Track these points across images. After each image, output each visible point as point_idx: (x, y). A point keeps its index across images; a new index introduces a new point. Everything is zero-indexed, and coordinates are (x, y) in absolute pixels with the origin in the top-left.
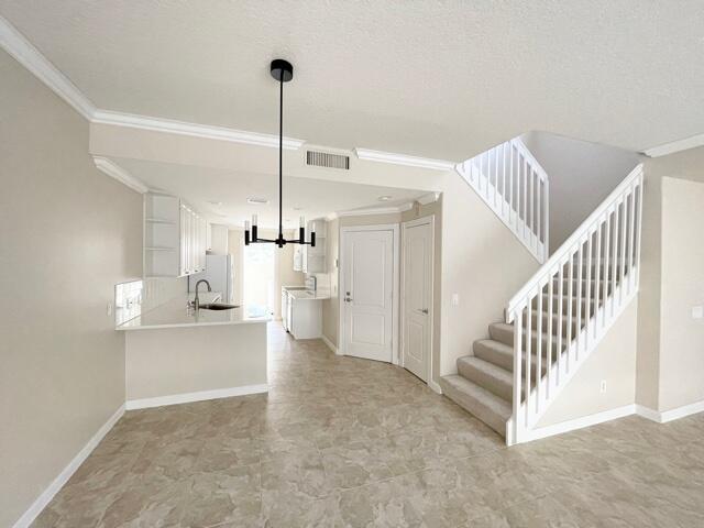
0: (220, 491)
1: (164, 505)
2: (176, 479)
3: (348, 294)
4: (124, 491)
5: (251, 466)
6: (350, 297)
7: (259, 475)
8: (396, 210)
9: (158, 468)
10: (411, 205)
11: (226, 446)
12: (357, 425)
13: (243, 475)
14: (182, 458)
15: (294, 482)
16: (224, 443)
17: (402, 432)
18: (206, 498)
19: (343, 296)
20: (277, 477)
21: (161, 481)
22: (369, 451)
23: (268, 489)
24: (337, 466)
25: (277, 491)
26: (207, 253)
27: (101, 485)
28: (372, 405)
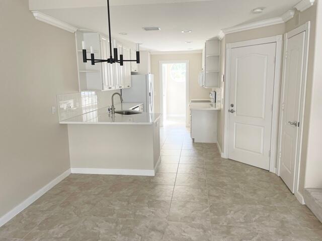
0: (97, 228)
1: (66, 227)
2: (78, 215)
3: (232, 106)
4: (52, 214)
5: (120, 219)
6: (234, 108)
7: (121, 226)
8: (279, 20)
9: (72, 207)
10: (292, 13)
11: (112, 204)
12: (207, 211)
13: (113, 223)
14: (86, 205)
15: (140, 235)
16: (112, 202)
17: (242, 225)
18: (88, 229)
19: (228, 108)
20: (131, 230)
21: (70, 214)
22: (205, 231)
23: (123, 235)
24: (174, 235)
25: (127, 238)
26: (132, 73)
27: (44, 209)
28: (228, 200)
